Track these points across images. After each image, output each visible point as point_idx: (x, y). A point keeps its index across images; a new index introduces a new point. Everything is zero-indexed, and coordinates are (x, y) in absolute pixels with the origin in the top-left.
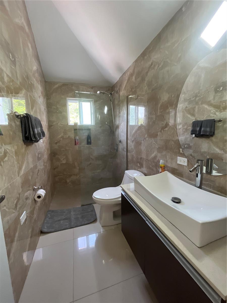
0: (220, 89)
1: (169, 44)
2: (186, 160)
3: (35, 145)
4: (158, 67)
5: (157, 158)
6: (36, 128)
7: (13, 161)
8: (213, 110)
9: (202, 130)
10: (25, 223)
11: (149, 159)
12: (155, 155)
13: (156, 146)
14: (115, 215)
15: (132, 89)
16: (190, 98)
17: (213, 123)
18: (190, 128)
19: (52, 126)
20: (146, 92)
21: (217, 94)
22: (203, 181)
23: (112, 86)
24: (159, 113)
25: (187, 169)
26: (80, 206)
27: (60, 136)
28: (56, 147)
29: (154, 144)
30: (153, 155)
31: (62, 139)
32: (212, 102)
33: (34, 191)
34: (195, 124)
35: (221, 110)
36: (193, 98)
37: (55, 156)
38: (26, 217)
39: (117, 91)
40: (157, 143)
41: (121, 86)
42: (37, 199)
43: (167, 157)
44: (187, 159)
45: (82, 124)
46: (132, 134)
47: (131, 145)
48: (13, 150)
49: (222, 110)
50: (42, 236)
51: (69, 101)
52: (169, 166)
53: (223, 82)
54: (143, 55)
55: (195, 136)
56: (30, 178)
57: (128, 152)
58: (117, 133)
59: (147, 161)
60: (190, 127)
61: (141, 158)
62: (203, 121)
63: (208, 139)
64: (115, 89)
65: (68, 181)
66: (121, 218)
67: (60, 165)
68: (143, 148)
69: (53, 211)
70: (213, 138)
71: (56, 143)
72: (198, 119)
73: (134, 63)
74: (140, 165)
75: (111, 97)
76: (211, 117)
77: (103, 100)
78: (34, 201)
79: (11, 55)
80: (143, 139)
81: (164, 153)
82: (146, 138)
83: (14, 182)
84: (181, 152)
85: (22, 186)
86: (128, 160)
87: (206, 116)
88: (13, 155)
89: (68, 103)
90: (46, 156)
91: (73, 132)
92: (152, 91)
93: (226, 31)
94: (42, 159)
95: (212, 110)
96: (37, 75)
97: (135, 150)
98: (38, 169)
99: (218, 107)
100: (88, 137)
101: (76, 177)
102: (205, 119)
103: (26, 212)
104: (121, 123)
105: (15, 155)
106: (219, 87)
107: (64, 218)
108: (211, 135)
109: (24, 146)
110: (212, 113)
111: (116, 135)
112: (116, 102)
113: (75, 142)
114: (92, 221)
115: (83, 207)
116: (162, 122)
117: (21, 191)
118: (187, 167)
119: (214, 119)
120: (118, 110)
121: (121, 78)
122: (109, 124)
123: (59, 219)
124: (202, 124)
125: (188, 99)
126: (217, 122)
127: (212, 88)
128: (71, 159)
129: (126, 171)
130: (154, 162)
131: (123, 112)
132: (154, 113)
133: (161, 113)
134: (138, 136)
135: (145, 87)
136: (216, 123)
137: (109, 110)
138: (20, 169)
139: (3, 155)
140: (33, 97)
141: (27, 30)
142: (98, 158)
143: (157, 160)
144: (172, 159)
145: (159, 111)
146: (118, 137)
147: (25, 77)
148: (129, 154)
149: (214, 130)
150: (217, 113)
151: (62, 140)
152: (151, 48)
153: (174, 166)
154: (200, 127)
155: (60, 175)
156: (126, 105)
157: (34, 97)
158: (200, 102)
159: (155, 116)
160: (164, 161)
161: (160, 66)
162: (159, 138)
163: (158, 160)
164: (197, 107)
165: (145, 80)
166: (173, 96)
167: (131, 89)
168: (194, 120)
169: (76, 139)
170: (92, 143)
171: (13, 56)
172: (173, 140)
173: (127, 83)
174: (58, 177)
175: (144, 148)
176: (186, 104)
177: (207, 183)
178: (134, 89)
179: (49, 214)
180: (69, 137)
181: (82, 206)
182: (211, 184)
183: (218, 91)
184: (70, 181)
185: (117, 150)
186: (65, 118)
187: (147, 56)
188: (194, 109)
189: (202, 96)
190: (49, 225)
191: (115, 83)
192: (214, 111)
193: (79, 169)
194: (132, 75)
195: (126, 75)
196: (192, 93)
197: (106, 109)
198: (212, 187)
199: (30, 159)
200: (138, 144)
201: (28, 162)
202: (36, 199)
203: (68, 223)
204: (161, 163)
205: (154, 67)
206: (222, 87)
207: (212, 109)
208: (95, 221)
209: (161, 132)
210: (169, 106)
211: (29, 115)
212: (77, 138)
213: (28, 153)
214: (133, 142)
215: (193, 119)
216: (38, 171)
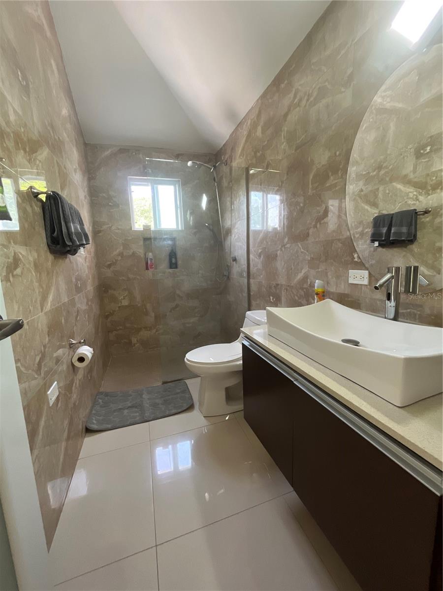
0: (426, 150)
1: (328, 52)
2: (365, 273)
3: (70, 260)
4: (308, 100)
5: (308, 280)
6: (73, 223)
7: (31, 280)
8: (413, 192)
9: (392, 231)
10: (57, 406)
11: (292, 285)
12: (304, 274)
13: (307, 257)
14: (230, 396)
15: (255, 153)
16: (367, 172)
17: (414, 217)
18: (370, 230)
19: (99, 232)
20: (285, 153)
21: (420, 161)
22: (400, 309)
23: (214, 153)
24: (310, 191)
25: (368, 290)
26: (160, 384)
27: (115, 253)
28: (109, 273)
29: (302, 252)
30: (300, 276)
31: (120, 258)
32: (412, 176)
33: (71, 347)
34: (379, 221)
35: (429, 191)
36: (374, 172)
37: (108, 291)
38: (58, 394)
39: (226, 161)
40: (307, 251)
41: (233, 149)
42: (77, 364)
43: (329, 274)
44: (367, 272)
45: (158, 227)
46: (259, 240)
47: (257, 262)
48: (31, 259)
49: (431, 191)
50: (88, 437)
51: (131, 183)
52: (332, 290)
53: (431, 137)
54: (277, 82)
55: (380, 245)
56: (63, 321)
57: (251, 277)
58: (227, 243)
59: (288, 288)
60: (369, 228)
61: (276, 284)
62: (393, 214)
63: (405, 249)
64: (223, 159)
65: (134, 340)
66: (243, 401)
67: (117, 308)
68: (280, 265)
69: (107, 395)
70: (414, 247)
71: (109, 266)
72: (385, 212)
73: (260, 101)
74: (274, 299)
75: (215, 173)
76: (409, 205)
77: (198, 181)
78: (71, 367)
79: (19, 73)
80: (280, 247)
81: (322, 267)
82: (286, 245)
83: (34, 319)
84: (356, 260)
85: (49, 332)
86: (252, 294)
87: (400, 204)
88: (31, 269)
89: (130, 187)
90: (90, 288)
91: (142, 243)
92: (296, 150)
93: (441, 7)
94: (84, 292)
95: (411, 192)
96: (69, 126)
97: (264, 272)
98: (77, 308)
99: (422, 187)
100: (170, 253)
101: (149, 332)
102: (397, 211)
103: (58, 383)
104: (236, 223)
105: (34, 268)
106: (424, 147)
107: (130, 405)
108: (409, 241)
109: (50, 257)
110: (410, 198)
111: (226, 248)
112: (225, 183)
113: (147, 263)
114: (185, 408)
115: (165, 385)
116: (318, 208)
117: (47, 342)
118: (368, 286)
119: (415, 210)
120: (229, 199)
121: (234, 135)
122: (211, 227)
123: (120, 407)
124: (391, 221)
125: (364, 174)
126: (420, 215)
127: (411, 149)
128: (138, 297)
129: (248, 313)
130: (302, 289)
131: (239, 200)
132: (302, 193)
133: (315, 191)
134: (269, 243)
135: (283, 143)
136: (418, 216)
137: (212, 201)
138: (44, 298)
139: (12, 261)
140: (63, 167)
141: (49, 34)
142: (190, 296)
143: (309, 283)
144: (338, 277)
145: (310, 186)
146: (231, 252)
147: (47, 124)
148: (252, 281)
149: (416, 231)
150: (421, 198)
151: (121, 260)
152: (294, 65)
153: (342, 289)
154: (387, 226)
155: (118, 328)
156: (245, 186)
157: (65, 168)
158: (387, 179)
159: (303, 198)
160: (322, 282)
161: (312, 99)
162: (311, 240)
163: (311, 283)
164: (381, 188)
165: (281, 131)
166: (338, 153)
167: (253, 153)
168: (376, 215)
169: (147, 258)
170: (179, 266)
171: (25, 78)
172: (339, 240)
173: (246, 141)
174: (115, 333)
175: (283, 263)
176: (361, 183)
177: (408, 310)
178: (261, 152)
179: (101, 399)
180: (134, 253)
181: (164, 383)
182: (415, 311)
183: (422, 155)
184: (137, 341)
185: (229, 278)
186: (126, 215)
187: (286, 82)
188: (375, 192)
189: (391, 167)
190: (101, 418)
191: (221, 147)
192: (415, 193)
193: (156, 317)
194: (254, 126)
195: (244, 126)
196: (372, 161)
197: (204, 201)
198: (417, 316)
199: (63, 286)
200: (270, 258)
201: (58, 289)
202: (75, 364)
203: (138, 414)
204: (318, 287)
205: (299, 103)
206: (429, 146)
207: (412, 190)
208: (191, 407)
209: (317, 227)
210: (330, 174)
211: (58, 194)
212: (150, 255)
213: (57, 273)
214: (260, 256)
215: (374, 212)
216: (77, 313)
